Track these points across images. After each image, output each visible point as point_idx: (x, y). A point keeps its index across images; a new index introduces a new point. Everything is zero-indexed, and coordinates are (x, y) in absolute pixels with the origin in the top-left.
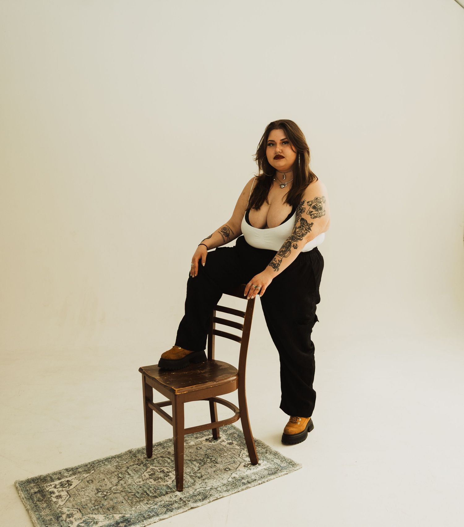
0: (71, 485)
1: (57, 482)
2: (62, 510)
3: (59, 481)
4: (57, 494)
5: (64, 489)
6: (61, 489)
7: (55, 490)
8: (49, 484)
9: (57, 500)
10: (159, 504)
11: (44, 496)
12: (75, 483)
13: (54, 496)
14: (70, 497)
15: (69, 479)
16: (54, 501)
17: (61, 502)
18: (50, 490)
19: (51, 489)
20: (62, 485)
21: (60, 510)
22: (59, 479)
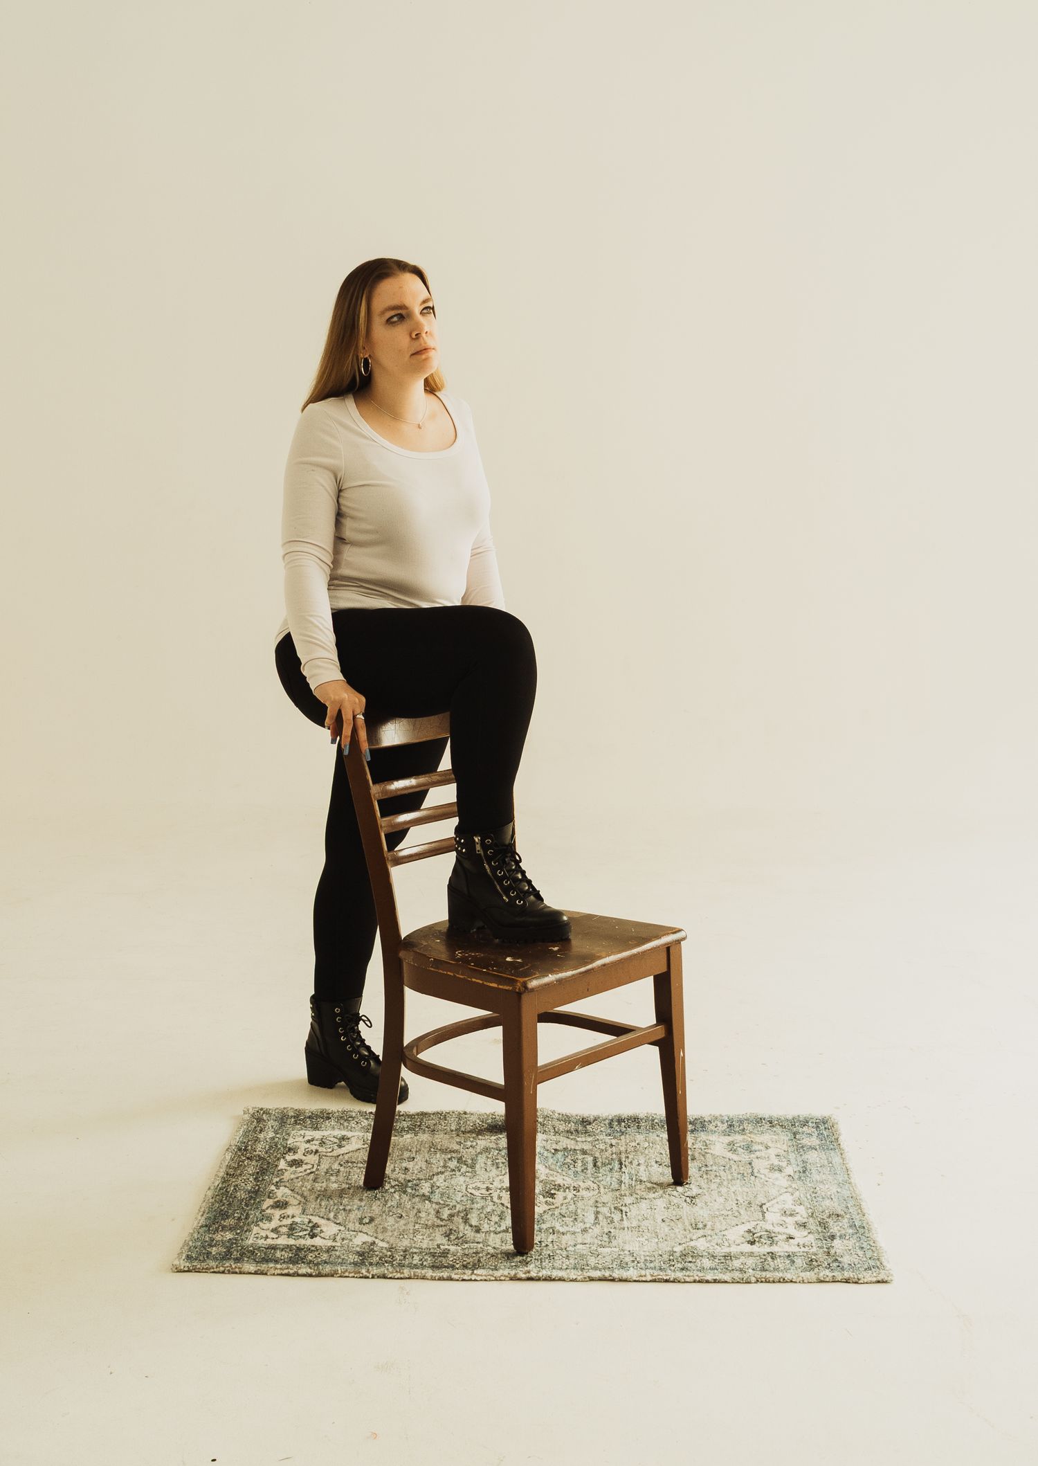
0: (749, 1231)
1: (781, 1248)
2: (790, 1183)
3: (774, 1249)
4: (790, 1220)
5: (769, 1227)
6: (777, 1229)
7: (791, 1230)
8: (803, 1249)
9: (793, 1207)
10: (590, 1139)
11: (824, 1225)
12: (736, 1234)
13: (798, 1218)
14: (761, 1207)
15: (747, 1248)
16: (802, 1206)
17: (788, 1201)
18: (806, 1233)
19: (800, 1235)
20: (771, 1238)
21: (794, 1186)
22: (773, 1256)
